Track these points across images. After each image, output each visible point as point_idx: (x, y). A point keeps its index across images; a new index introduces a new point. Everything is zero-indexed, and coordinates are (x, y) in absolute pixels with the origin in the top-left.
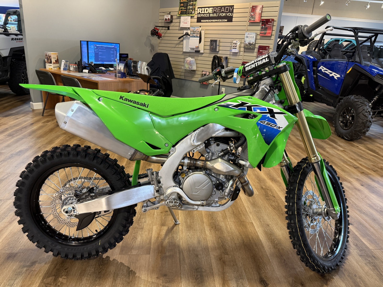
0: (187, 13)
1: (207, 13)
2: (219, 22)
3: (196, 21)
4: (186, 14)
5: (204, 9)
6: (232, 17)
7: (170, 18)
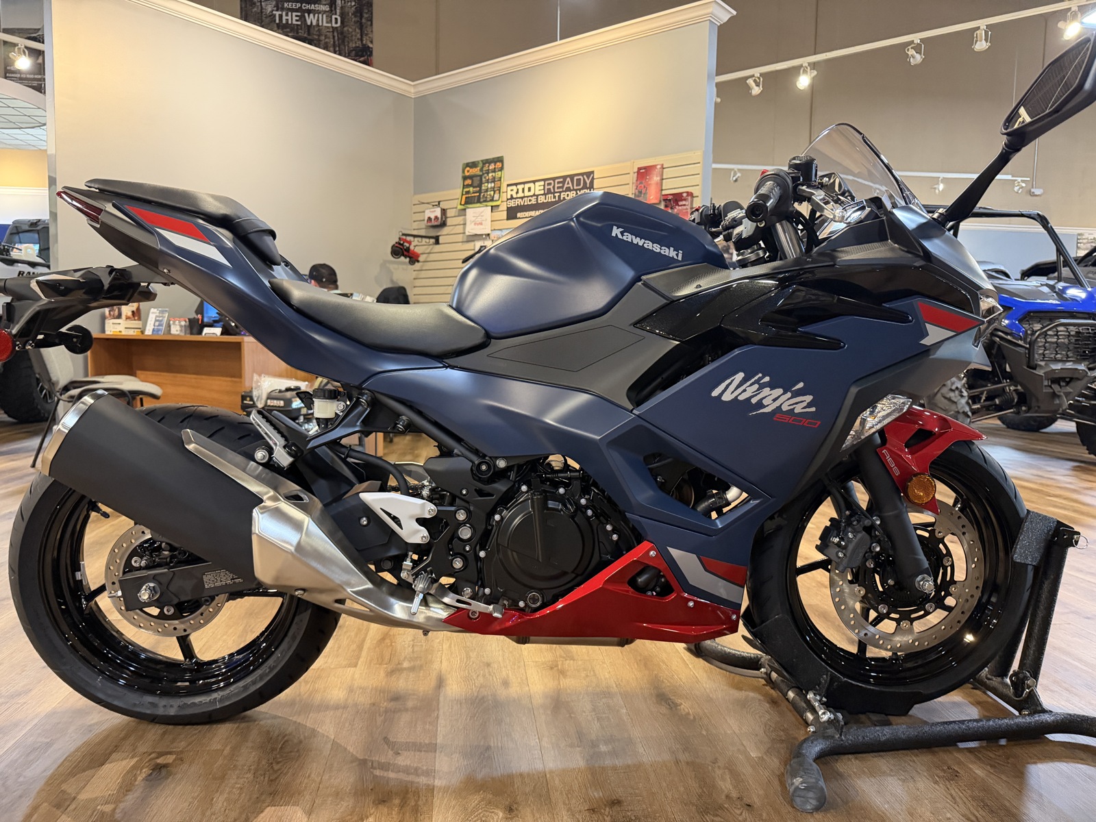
0: (482, 200)
4: (479, 202)
7: (439, 216)
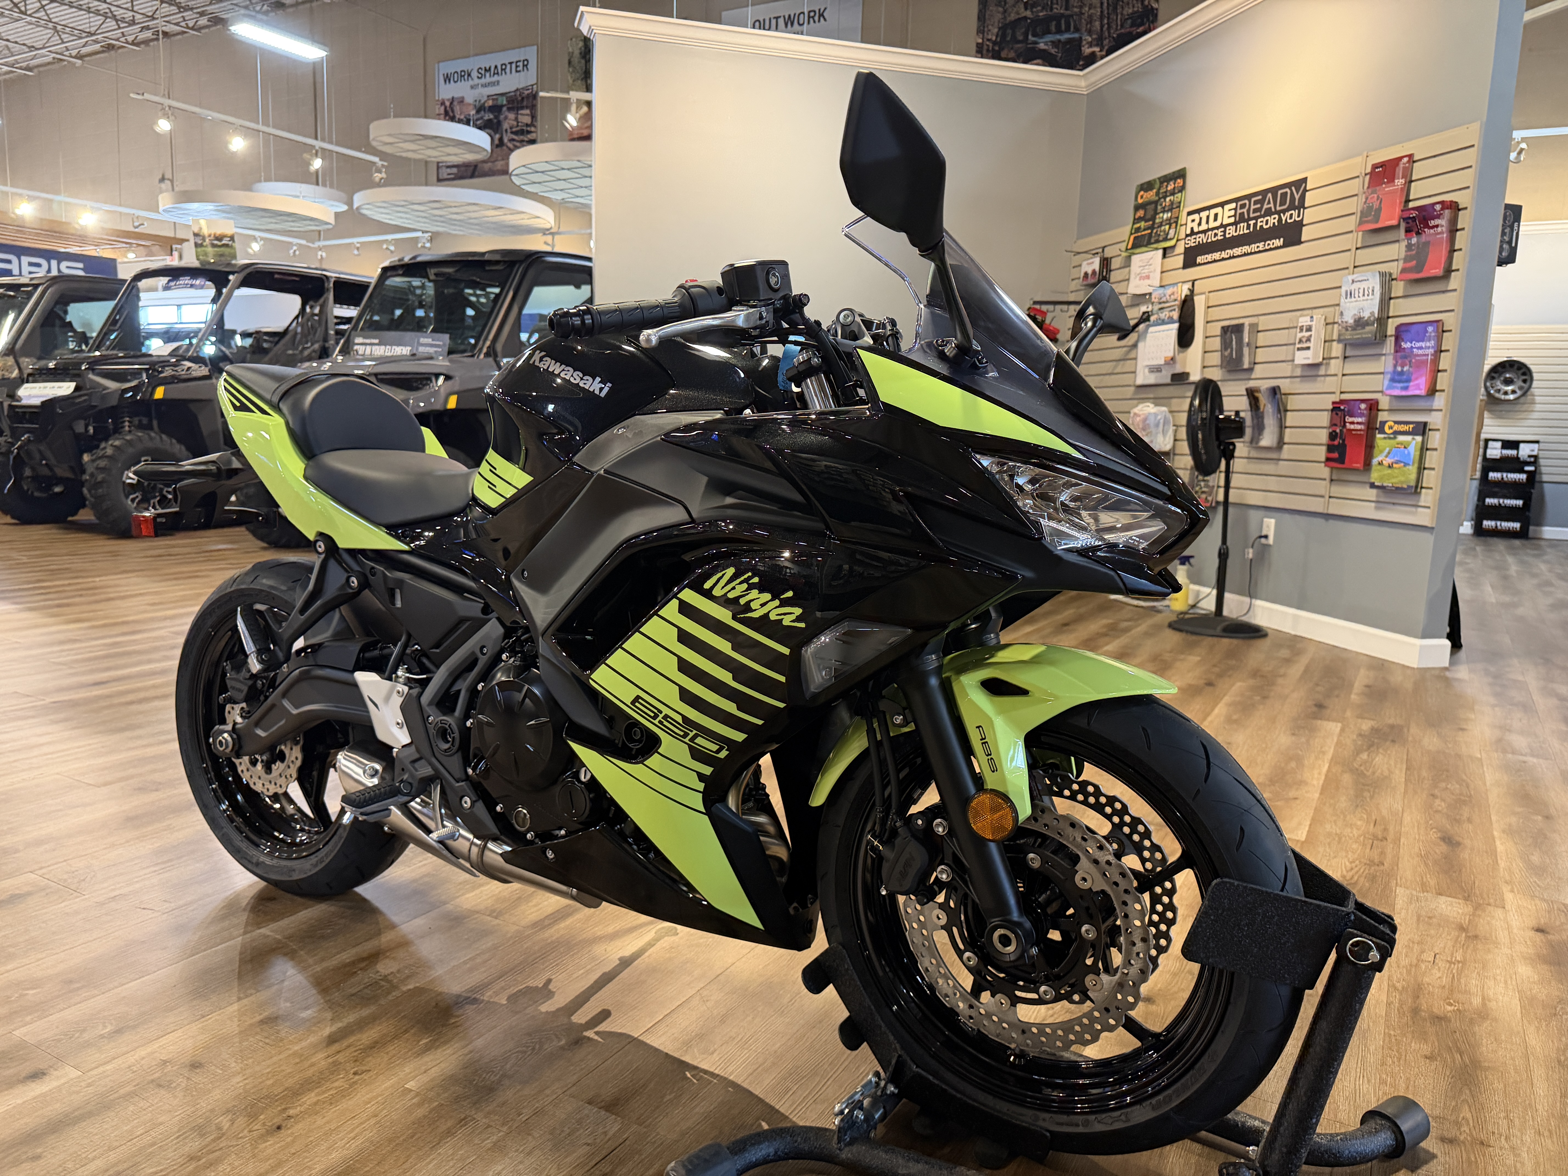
0: (1153, 240)
1: (1217, 228)
2: (1256, 253)
3: (1181, 264)
4: (1149, 243)
5: (1207, 213)
6: (1299, 225)
7: (1097, 269)
